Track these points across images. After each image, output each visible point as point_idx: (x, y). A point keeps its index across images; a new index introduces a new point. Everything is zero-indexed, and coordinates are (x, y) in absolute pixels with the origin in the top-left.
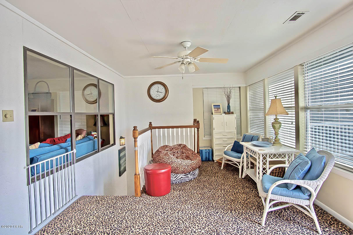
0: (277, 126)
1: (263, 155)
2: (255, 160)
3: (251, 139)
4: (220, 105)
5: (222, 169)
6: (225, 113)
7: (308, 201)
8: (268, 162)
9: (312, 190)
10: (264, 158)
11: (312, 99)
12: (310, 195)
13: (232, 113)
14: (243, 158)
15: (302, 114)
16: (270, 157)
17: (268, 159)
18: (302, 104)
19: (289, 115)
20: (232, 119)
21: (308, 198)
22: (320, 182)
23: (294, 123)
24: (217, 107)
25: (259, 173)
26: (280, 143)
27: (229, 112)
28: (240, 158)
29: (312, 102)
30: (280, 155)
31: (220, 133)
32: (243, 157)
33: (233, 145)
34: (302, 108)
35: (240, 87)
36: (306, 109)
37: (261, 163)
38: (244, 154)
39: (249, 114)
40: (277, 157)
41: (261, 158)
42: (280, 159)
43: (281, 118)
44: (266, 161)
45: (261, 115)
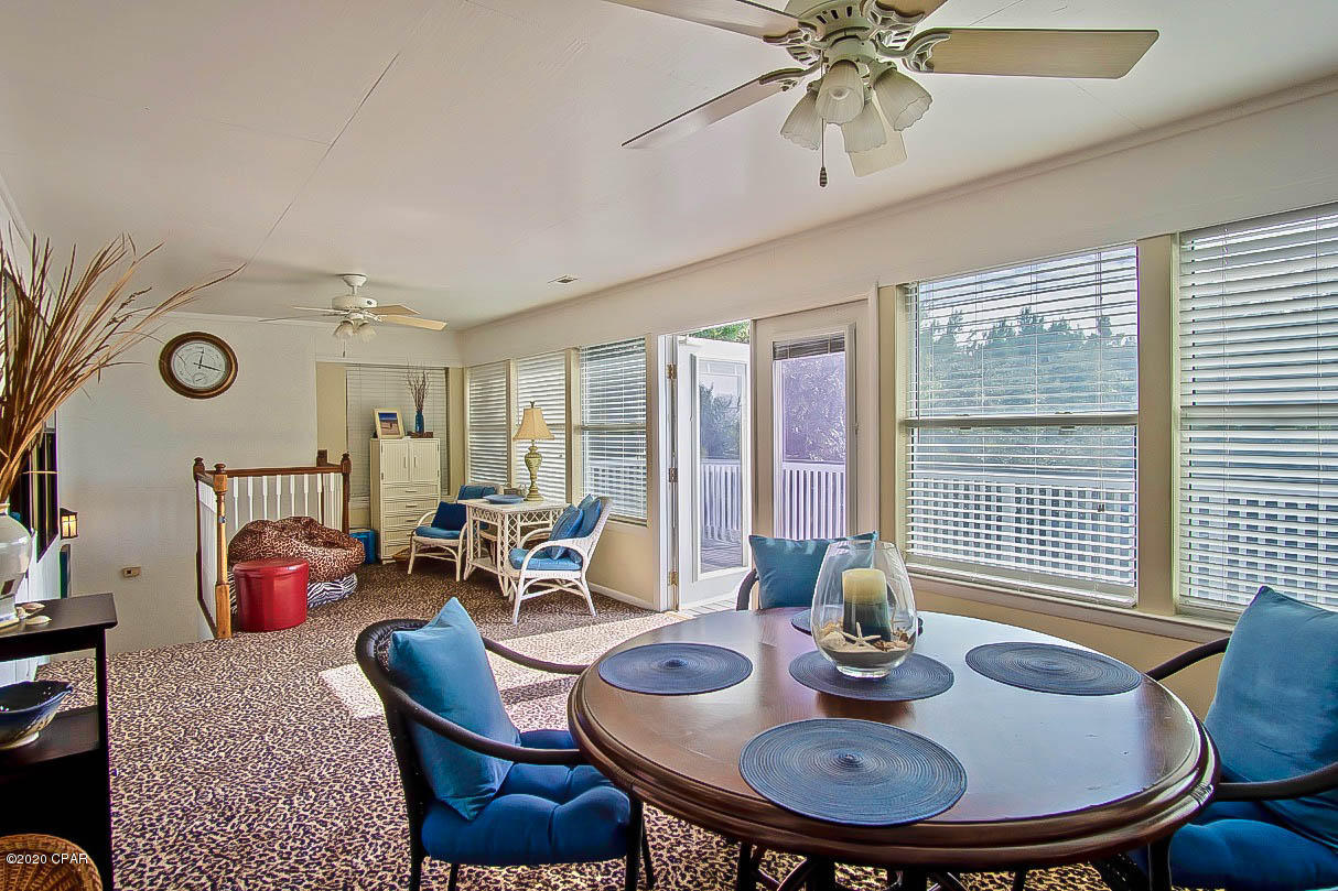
0: (534, 461)
1: (510, 517)
2: (494, 531)
3: (479, 493)
4: (394, 415)
5: (409, 572)
6: (409, 434)
7: (578, 572)
8: (519, 528)
9: (584, 554)
10: (512, 522)
11: (592, 412)
12: (581, 564)
13: (430, 435)
14: (465, 537)
15: (576, 438)
16: (522, 518)
17: (520, 524)
18: (576, 421)
19: (555, 441)
20: (430, 449)
21: (579, 567)
22: (596, 536)
23: (564, 456)
24: (388, 418)
25: (502, 553)
26: (539, 496)
27: (420, 432)
28: (457, 537)
29: (592, 418)
30: (539, 516)
31: (397, 486)
32: (465, 533)
33: (435, 512)
34: (577, 428)
35: (447, 369)
36: (583, 429)
37: (507, 532)
38: (468, 526)
39: (469, 437)
40: (535, 520)
41: (507, 522)
42: (540, 522)
43: (541, 447)
44: (516, 528)
45: (500, 441)
